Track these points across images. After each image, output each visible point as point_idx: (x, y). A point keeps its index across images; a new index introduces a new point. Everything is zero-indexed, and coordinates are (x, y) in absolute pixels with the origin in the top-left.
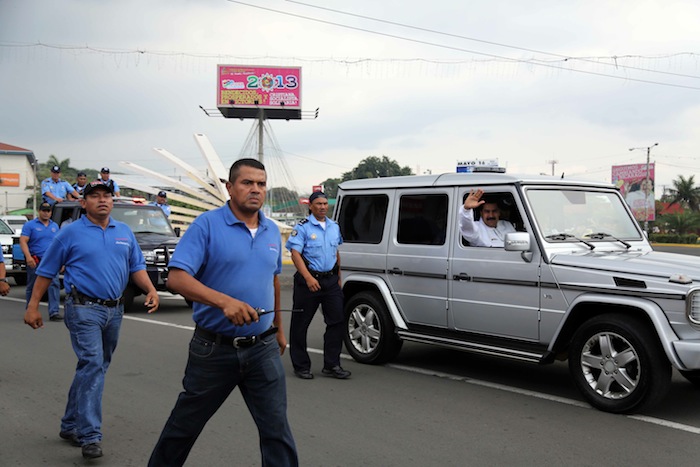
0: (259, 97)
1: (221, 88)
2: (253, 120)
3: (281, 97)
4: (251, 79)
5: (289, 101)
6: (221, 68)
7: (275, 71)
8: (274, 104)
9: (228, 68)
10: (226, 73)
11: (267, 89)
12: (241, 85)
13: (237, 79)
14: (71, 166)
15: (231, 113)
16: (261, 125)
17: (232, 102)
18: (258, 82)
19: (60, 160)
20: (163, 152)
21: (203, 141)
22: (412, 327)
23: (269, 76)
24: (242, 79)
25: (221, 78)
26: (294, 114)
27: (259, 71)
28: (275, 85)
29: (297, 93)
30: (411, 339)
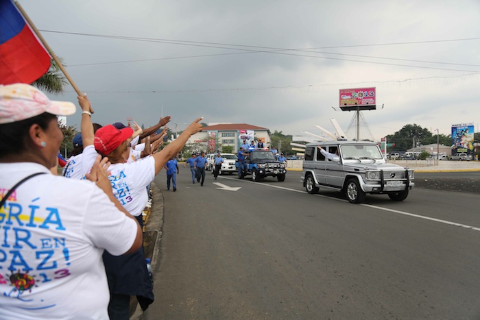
0: (357, 101)
1: (341, 99)
2: (354, 111)
3: (367, 100)
4: (353, 94)
5: (370, 102)
6: (341, 91)
7: (364, 90)
8: (364, 104)
9: (344, 90)
10: (343, 93)
11: (360, 98)
12: (349, 97)
13: (348, 95)
14: (282, 134)
15: (344, 109)
16: (358, 112)
17: (346, 104)
18: (357, 95)
19: (279, 132)
20: (318, 126)
21: (334, 121)
22: (320, 184)
23: (362, 92)
24: (350, 94)
25: (341, 95)
26: (373, 108)
27: (357, 90)
28: (364, 96)
29: (374, 98)
30: (322, 188)
